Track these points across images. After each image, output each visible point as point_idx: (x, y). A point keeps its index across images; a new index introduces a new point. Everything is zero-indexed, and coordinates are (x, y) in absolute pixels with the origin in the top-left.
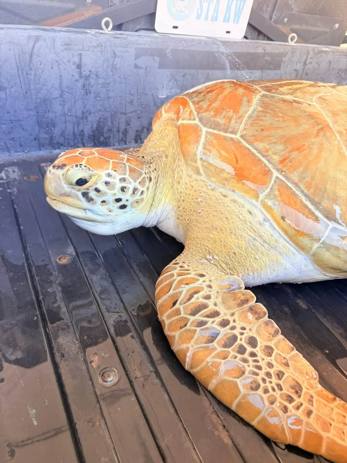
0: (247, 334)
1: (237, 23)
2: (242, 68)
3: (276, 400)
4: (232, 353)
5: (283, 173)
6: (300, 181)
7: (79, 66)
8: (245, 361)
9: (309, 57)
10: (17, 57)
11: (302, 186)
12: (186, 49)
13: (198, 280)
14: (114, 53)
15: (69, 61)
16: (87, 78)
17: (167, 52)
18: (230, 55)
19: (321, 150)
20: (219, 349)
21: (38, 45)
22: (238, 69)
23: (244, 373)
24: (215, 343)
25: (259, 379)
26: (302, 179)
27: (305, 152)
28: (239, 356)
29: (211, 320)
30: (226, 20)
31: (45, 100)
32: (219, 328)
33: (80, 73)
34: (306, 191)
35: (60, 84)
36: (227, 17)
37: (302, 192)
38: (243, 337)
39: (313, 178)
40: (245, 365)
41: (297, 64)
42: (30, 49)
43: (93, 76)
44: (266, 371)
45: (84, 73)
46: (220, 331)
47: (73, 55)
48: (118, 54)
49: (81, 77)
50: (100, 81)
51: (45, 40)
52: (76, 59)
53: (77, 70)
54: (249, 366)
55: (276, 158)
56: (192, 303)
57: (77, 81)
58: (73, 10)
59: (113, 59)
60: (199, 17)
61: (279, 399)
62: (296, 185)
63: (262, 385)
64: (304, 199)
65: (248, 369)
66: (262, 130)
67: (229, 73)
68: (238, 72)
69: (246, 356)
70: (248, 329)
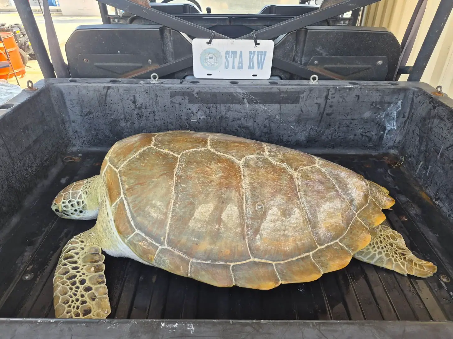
0: (83, 277)
1: (262, 69)
2: (259, 103)
3: (70, 312)
4: (68, 283)
5: (125, 196)
6: (131, 202)
7: (134, 102)
8: (71, 289)
9: (330, 93)
10: (98, 97)
11: (131, 205)
12: (209, 91)
13: (79, 243)
14: (156, 94)
15: (128, 99)
16: (140, 108)
17: (194, 94)
18: (247, 94)
19: (155, 186)
20: (65, 279)
21: (109, 91)
22: (255, 103)
23: (66, 294)
24: (64, 276)
25: (71, 299)
26: (134, 201)
27: (144, 186)
28: (70, 286)
29: (70, 264)
30: (251, 67)
31: (115, 120)
32: (70, 269)
33: (136, 106)
34: (131, 208)
35: (124, 111)
36: (251, 65)
37: (130, 209)
38: (80, 278)
39: (140, 202)
40: (70, 291)
41: (317, 99)
42: (105, 93)
43: (144, 107)
44: (78, 298)
45: (137, 106)
46: (70, 271)
47: (130, 96)
48: (159, 95)
49: (136, 107)
50: (149, 110)
51: (113, 89)
52: (132, 98)
53: (133, 104)
54: (71, 292)
55: (127, 186)
56: (68, 254)
57: (134, 110)
58: (141, 67)
59: (155, 98)
60: (226, 67)
61: (72, 313)
62: (128, 204)
63: (70, 303)
64: (128, 213)
65: (69, 293)
66: (130, 170)
67: (248, 106)
68: (256, 105)
69: (74, 287)
70: (86, 275)
